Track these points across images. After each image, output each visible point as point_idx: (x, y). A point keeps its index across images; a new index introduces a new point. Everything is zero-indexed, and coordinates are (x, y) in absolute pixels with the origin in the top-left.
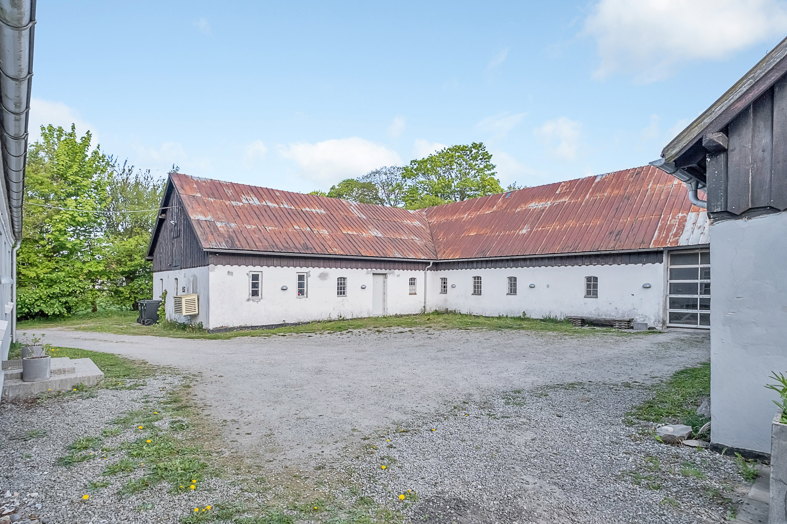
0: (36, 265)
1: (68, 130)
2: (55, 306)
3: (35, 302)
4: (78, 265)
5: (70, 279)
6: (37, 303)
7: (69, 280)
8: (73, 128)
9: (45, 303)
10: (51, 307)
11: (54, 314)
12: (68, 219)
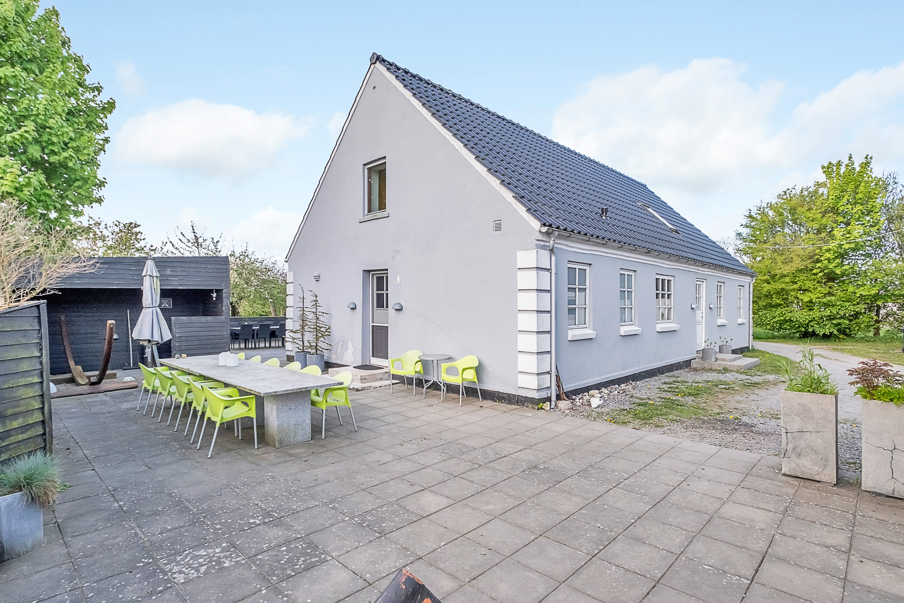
0: (811, 291)
1: (846, 161)
2: (827, 327)
3: (808, 323)
4: (851, 289)
5: (842, 303)
6: (811, 323)
7: (840, 305)
8: (850, 158)
9: (818, 324)
10: (823, 328)
11: (824, 334)
12: (835, 248)
